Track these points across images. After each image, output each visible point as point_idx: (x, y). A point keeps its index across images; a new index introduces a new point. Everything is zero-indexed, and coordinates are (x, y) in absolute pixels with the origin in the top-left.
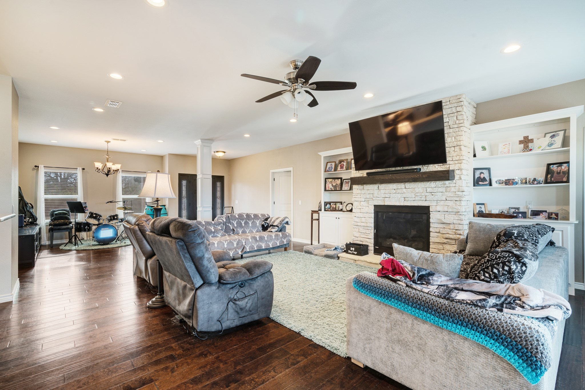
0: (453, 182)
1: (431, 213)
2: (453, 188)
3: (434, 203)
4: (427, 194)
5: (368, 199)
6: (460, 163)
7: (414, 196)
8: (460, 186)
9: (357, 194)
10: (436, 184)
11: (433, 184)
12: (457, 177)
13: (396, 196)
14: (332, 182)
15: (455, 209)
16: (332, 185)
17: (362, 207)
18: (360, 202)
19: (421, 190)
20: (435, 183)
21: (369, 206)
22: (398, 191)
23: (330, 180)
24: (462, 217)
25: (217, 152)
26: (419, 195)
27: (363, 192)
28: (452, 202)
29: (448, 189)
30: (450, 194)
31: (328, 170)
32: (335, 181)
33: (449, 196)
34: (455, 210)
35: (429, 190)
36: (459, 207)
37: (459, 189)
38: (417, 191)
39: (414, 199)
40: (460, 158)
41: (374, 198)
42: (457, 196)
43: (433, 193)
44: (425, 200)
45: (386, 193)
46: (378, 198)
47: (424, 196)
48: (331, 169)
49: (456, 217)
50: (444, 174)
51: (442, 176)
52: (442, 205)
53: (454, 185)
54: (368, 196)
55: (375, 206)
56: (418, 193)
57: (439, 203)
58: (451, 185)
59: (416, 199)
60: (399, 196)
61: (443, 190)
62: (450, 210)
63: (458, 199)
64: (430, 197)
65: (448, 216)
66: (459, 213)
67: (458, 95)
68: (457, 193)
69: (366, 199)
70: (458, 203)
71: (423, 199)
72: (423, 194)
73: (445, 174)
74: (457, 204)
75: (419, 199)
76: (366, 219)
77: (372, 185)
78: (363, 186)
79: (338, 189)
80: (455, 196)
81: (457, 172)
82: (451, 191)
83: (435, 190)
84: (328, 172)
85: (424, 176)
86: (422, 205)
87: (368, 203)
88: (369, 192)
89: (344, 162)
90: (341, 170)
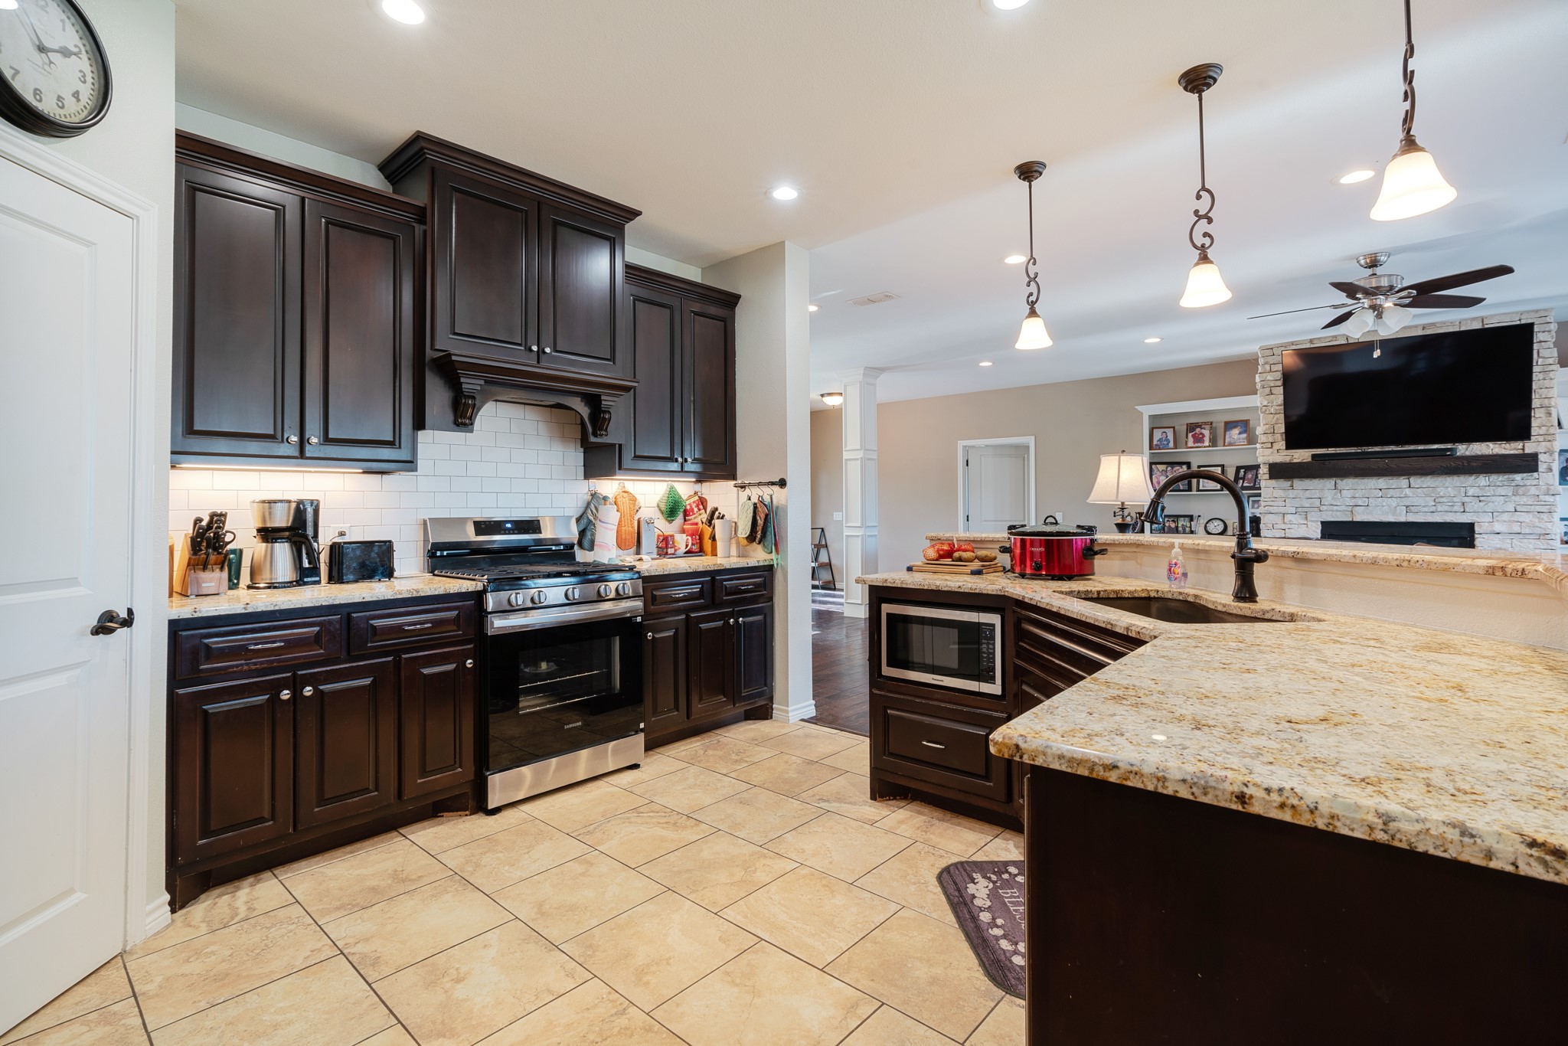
0: (1532, 476)
1: (1476, 536)
2: (1533, 488)
3: (1488, 518)
4: (1466, 499)
5: (1305, 510)
6: (1549, 441)
7: (1434, 504)
8: (1548, 484)
9: (1273, 499)
10: (1491, 480)
11: (1483, 480)
12: (1542, 467)
13: (1384, 504)
14: (1166, 471)
15: (1539, 529)
17: (1290, 526)
18: (1282, 515)
19: (1451, 491)
20: (1487, 478)
21: (1309, 523)
22: (1391, 493)
23: (1161, 467)
24: (1555, 544)
25: (830, 394)
26: (1446, 501)
27: (1291, 493)
28: (1531, 515)
29: (1521, 491)
30: (1524, 500)
31: (1156, 445)
32: (1175, 469)
33: (1522, 503)
34: (1538, 531)
35: (1471, 492)
36: (1549, 525)
37: (1548, 489)
38: (1441, 494)
39: (1433, 509)
40: (1548, 430)
41: (1324, 508)
42: (1543, 503)
43: (1482, 498)
44: (1462, 510)
45: (1357, 495)
46: (1335, 508)
47: (1460, 504)
48: (1166, 443)
49: (1541, 544)
50: (1524, 461)
51: (1520, 466)
52: (1505, 522)
53: (1535, 482)
54: (1307, 503)
55: (1322, 523)
56: (1442, 497)
57: (1497, 516)
58: (1528, 483)
59: (1440, 508)
60: (1394, 503)
61: (1509, 491)
62: (1527, 531)
63: (1545, 509)
64: (1473, 505)
65: (1520, 542)
66: (1549, 537)
67: (1540, 310)
68: (1542, 497)
69: (1300, 510)
70: (1545, 517)
71: (1456, 508)
72: (1455, 500)
73: (1528, 461)
74: (1542, 519)
75: (1447, 508)
77: (1317, 480)
78: (1289, 483)
79: (1181, 488)
80: (1539, 503)
81: (1541, 457)
82: (1529, 493)
83: (1490, 491)
84: (1160, 449)
85: (1474, 464)
86: (1456, 521)
87: (1306, 518)
88: (1308, 494)
89: (1202, 429)
90: (1196, 445)
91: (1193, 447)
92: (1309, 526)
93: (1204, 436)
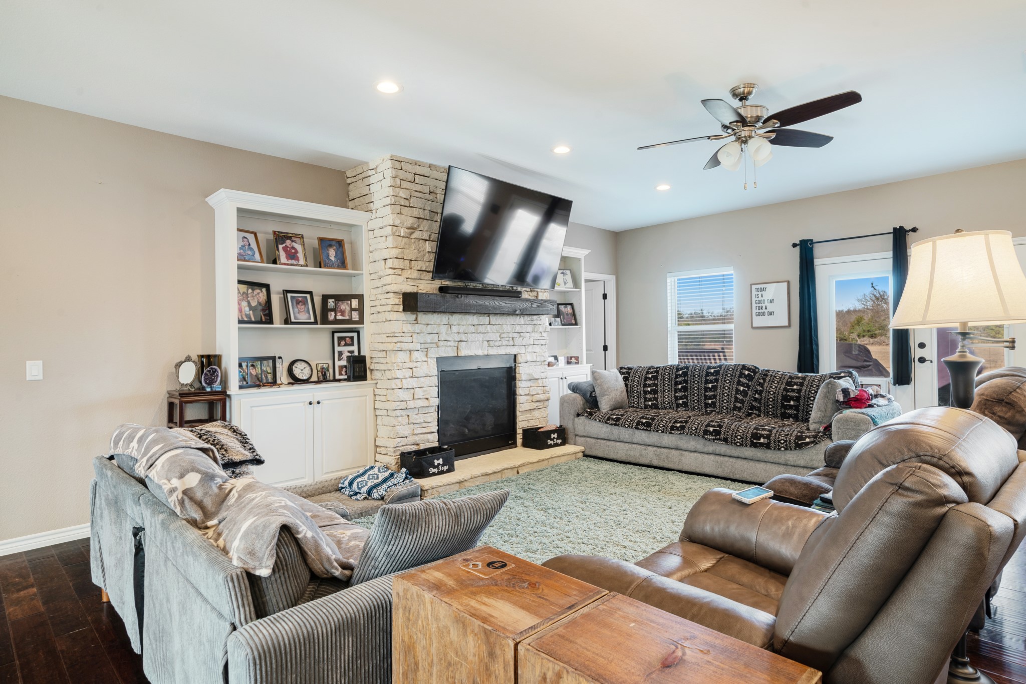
1: (518, 365)
2: (540, 326)
3: (523, 350)
4: (514, 335)
5: (427, 346)
7: (499, 339)
10: (525, 319)
13: (476, 339)
16: (249, 303)
17: (416, 364)
18: (408, 352)
19: (509, 328)
21: (429, 360)
23: (243, 288)
26: (506, 336)
27: (417, 328)
31: (240, 255)
32: (255, 292)
33: (536, 338)
38: (505, 330)
39: (500, 343)
41: (441, 343)
42: (543, 338)
43: (521, 334)
44: (513, 344)
45: (461, 332)
46: (447, 343)
47: (511, 339)
49: (542, 369)
52: (530, 352)
54: (429, 339)
55: (439, 359)
56: (504, 333)
59: (503, 343)
60: (480, 337)
64: (518, 340)
65: (535, 368)
69: (423, 346)
71: (510, 343)
72: (510, 335)
75: (506, 342)
76: (424, 391)
77: (435, 314)
78: (414, 316)
79: (263, 319)
80: (541, 338)
82: (539, 330)
83: (524, 329)
87: (427, 355)
88: (429, 329)
89: (293, 241)
90: (290, 262)
91: (285, 264)
92: (429, 363)
93: (296, 252)
